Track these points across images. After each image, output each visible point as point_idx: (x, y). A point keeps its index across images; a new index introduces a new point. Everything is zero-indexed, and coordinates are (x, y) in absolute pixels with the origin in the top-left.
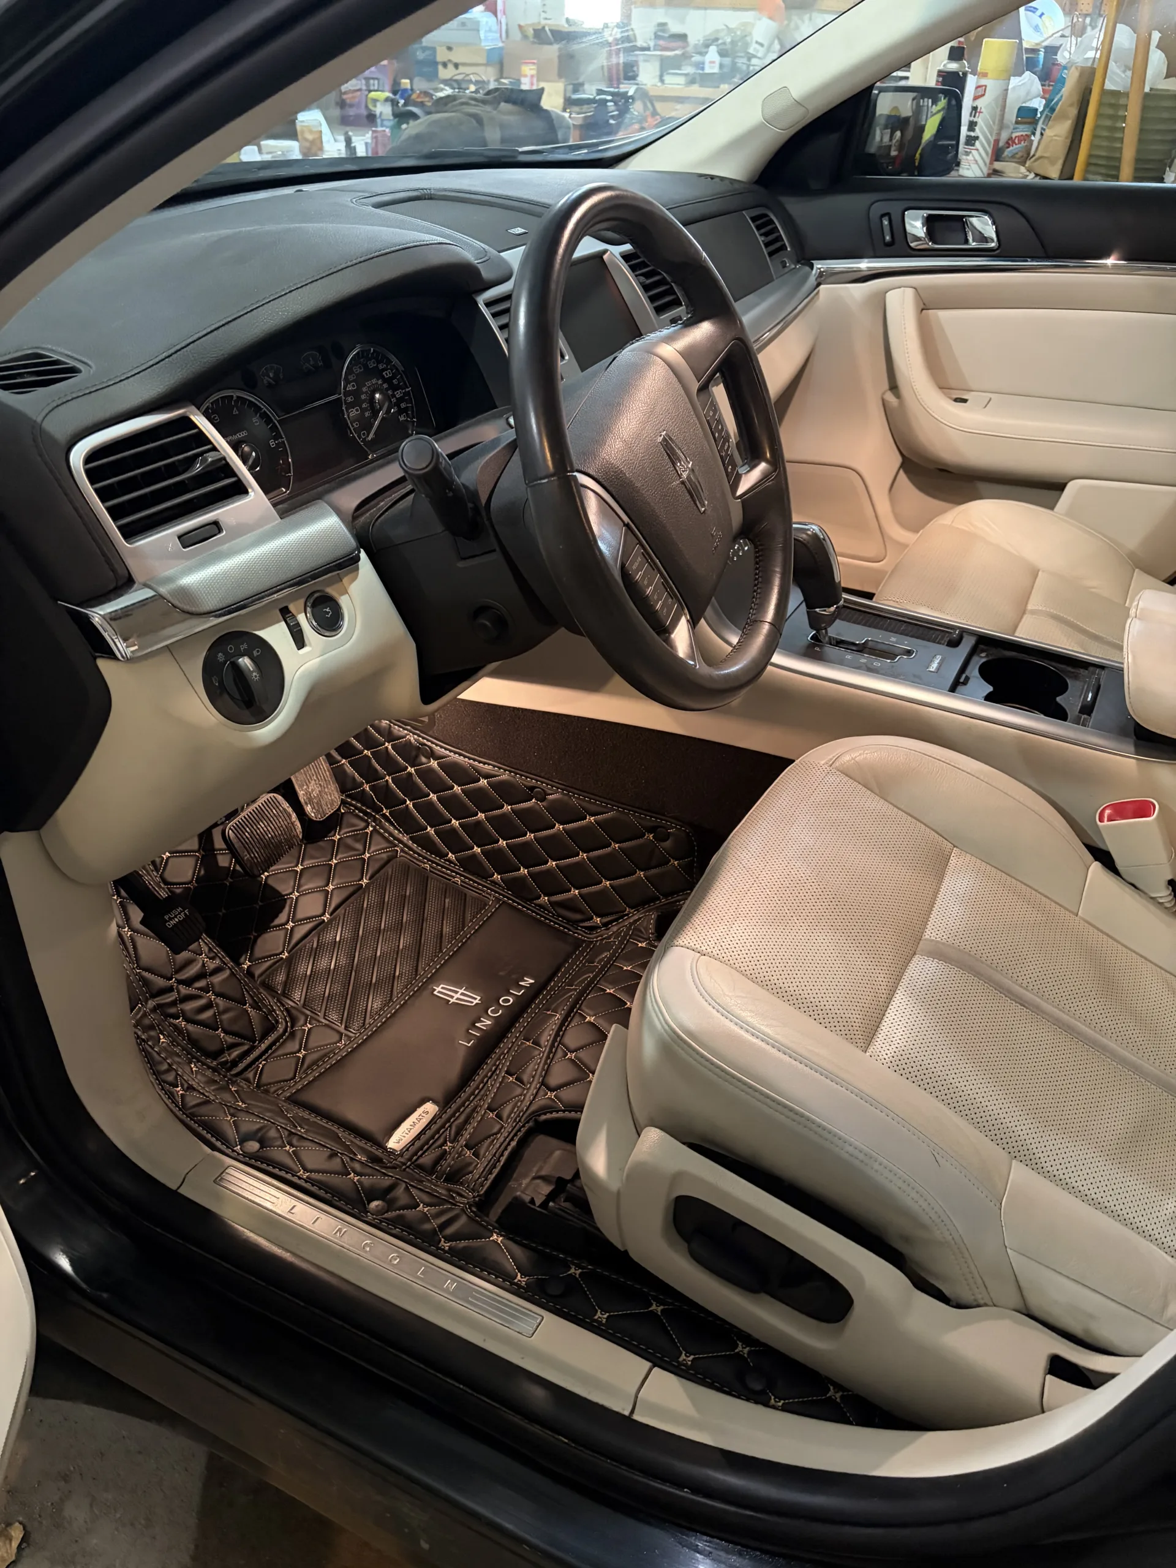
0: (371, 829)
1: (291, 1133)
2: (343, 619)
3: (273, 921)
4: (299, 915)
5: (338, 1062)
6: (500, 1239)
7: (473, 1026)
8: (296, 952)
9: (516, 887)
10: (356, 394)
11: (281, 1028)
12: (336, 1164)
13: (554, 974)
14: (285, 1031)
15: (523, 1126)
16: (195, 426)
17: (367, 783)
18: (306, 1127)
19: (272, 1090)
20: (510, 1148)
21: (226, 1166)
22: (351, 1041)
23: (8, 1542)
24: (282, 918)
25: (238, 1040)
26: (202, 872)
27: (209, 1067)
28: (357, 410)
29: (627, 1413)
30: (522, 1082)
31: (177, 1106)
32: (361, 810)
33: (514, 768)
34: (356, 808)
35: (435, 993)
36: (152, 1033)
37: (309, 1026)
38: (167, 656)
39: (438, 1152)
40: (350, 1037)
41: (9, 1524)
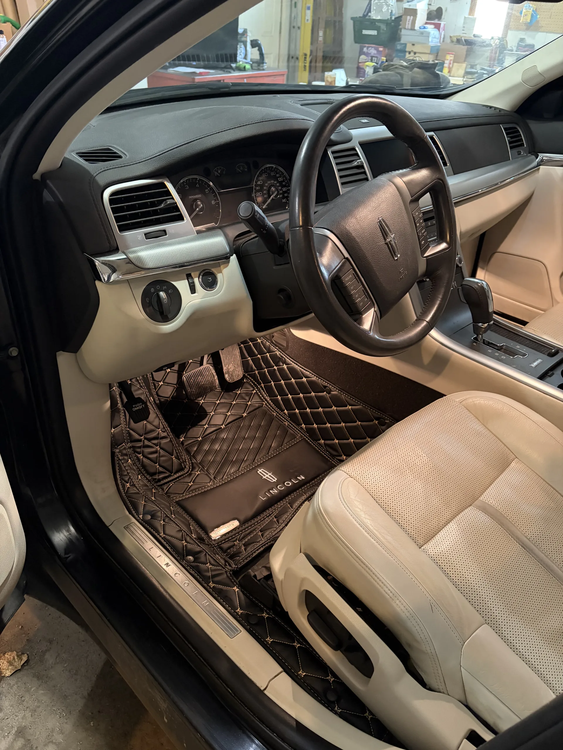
0: (255, 391)
1: (167, 516)
2: (217, 284)
3: (199, 422)
4: (212, 423)
5: (205, 491)
6: (237, 590)
7: (269, 490)
8: (205, 438)
9: (311, 432)
10: (262, 186)
11: (186, 470)
12: (179, 535)
13: (316, 477)
14: (188, 472)
15: (270, 542)
16: (166, 187)
17: (257, 370)
18: (176, 516)
19: (172, 496)
20: (259, 551)
21: (132, 521)
22: (214, 484)
24: (204, 422)
25: (164, 470)
26: (175, 394)
27: (147, 479)
28: (260, 194)
29: (262, 689)
30: (278, 522)
31: (124, 491)
32: (253, 382)
33: (319, 375)
34: (251, 381)
35: (258, 472)
36: (126, 457)
37: (199, 473)
38: (127, 285)
39: (232, 544)
40: (214, 482)
41: (23, 654)
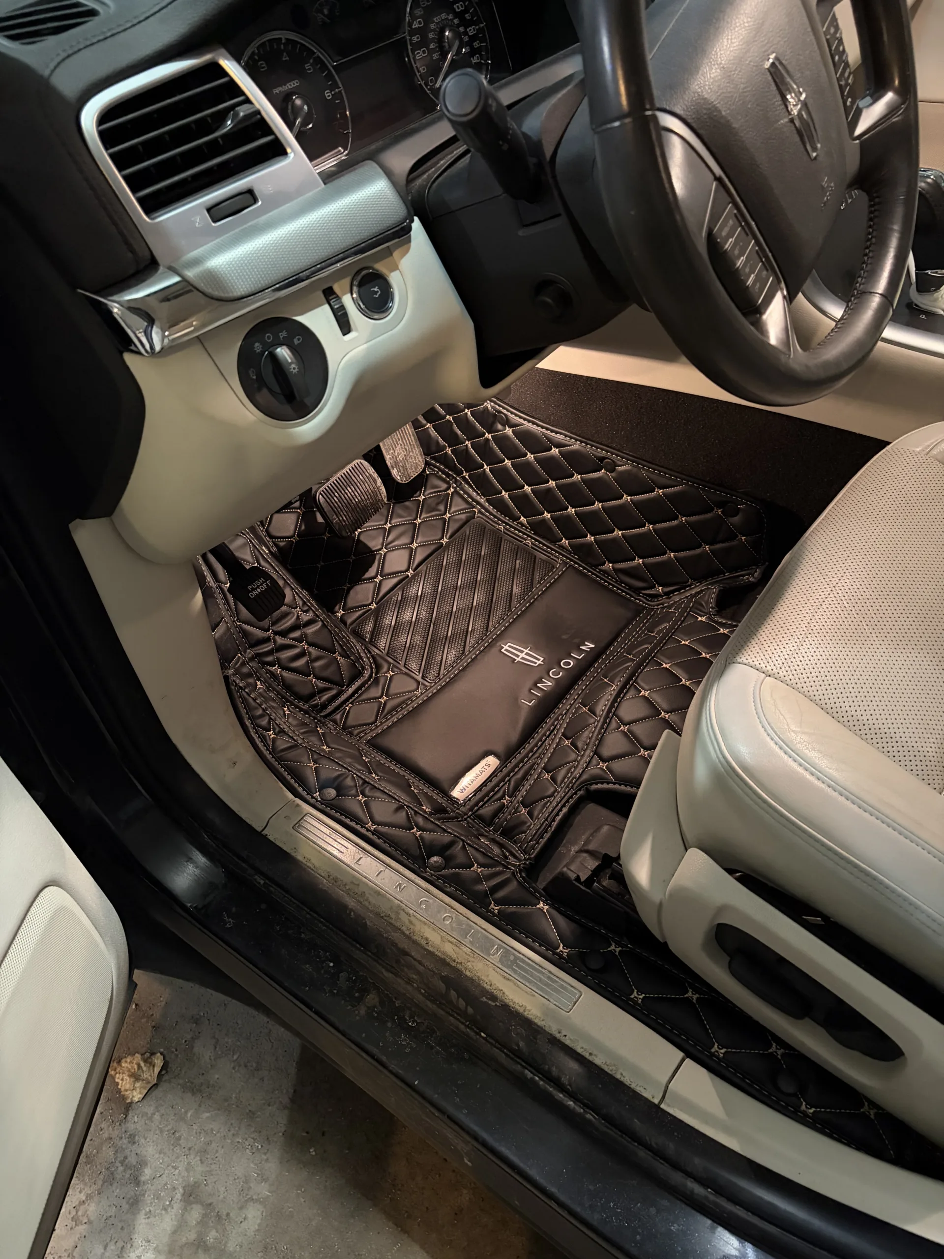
0: (452, 490)
1: (365, 782)
2: (392, 300)
3: (364, 575)
4: (387, 570)
5: (414, 709)
6: (546, 907)
7: (535, 684)
8: (383, 602)
9: (583, 552)
10: (423, 32)
11: (367, 674)
12: (401, 818)
13: (615, 639)
14: (370, 676)
15: (575, 793)
17: (449, 447)
18: (380, 774)
19: (356, 732)
20: (561, 814)
21: (305, 812)
22: (427, 690)
23: (151, 1068)
24: (372, 572)
25: (327, 685)
26: (303, 527)
27: (301, 710)
28: (424, 52)
29: (656, 1101)
30: (577, 748)
31: (268, 749)
32: (444, 472)
33: (585, 438)
34: (440, 470)
35: (503, 650)
36: (251, 680)
37: (392, 673)
38: (197, 349)
39: (497, 805)
40: (426, 686)
41: (153, 1054)
